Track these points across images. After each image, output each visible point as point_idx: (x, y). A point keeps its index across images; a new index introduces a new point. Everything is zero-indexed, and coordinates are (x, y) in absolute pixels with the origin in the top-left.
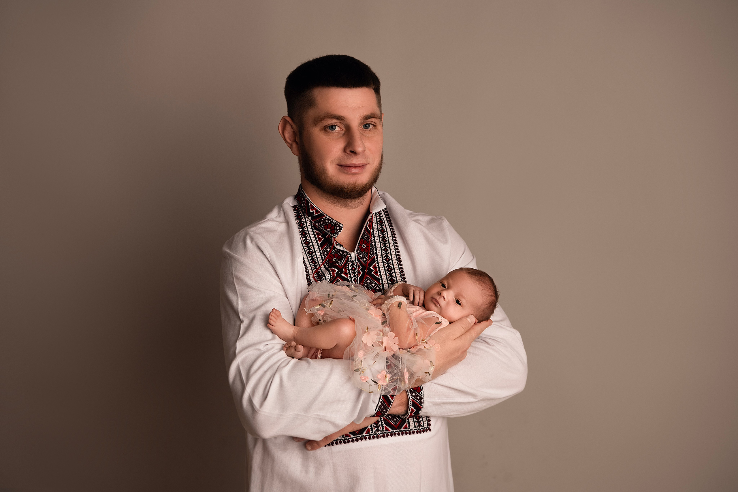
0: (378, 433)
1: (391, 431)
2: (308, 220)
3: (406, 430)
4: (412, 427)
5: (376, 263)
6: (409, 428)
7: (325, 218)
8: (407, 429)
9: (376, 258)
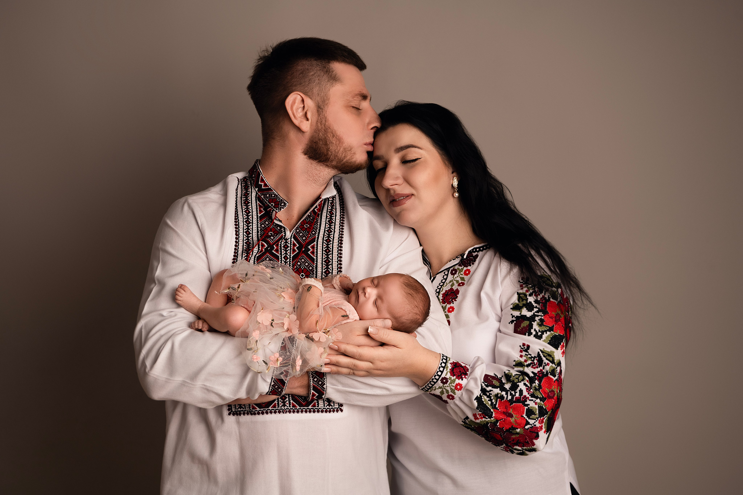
0: (284, 409)
1: (298, 407)
2: (254, 190)
3: (314, 408)
4: (321, 406)
5: (315, 243)
6: (318, 406)
7: (273, 192)
8: (316, 407)
9: (316, 238)
